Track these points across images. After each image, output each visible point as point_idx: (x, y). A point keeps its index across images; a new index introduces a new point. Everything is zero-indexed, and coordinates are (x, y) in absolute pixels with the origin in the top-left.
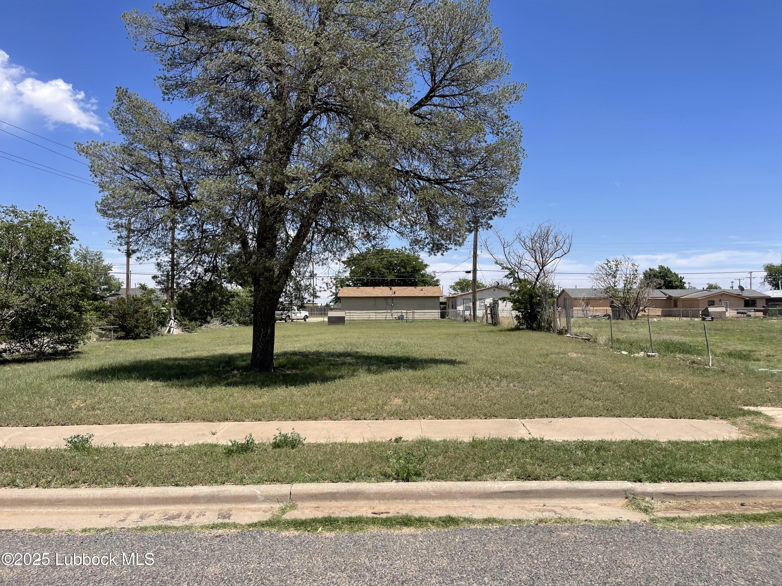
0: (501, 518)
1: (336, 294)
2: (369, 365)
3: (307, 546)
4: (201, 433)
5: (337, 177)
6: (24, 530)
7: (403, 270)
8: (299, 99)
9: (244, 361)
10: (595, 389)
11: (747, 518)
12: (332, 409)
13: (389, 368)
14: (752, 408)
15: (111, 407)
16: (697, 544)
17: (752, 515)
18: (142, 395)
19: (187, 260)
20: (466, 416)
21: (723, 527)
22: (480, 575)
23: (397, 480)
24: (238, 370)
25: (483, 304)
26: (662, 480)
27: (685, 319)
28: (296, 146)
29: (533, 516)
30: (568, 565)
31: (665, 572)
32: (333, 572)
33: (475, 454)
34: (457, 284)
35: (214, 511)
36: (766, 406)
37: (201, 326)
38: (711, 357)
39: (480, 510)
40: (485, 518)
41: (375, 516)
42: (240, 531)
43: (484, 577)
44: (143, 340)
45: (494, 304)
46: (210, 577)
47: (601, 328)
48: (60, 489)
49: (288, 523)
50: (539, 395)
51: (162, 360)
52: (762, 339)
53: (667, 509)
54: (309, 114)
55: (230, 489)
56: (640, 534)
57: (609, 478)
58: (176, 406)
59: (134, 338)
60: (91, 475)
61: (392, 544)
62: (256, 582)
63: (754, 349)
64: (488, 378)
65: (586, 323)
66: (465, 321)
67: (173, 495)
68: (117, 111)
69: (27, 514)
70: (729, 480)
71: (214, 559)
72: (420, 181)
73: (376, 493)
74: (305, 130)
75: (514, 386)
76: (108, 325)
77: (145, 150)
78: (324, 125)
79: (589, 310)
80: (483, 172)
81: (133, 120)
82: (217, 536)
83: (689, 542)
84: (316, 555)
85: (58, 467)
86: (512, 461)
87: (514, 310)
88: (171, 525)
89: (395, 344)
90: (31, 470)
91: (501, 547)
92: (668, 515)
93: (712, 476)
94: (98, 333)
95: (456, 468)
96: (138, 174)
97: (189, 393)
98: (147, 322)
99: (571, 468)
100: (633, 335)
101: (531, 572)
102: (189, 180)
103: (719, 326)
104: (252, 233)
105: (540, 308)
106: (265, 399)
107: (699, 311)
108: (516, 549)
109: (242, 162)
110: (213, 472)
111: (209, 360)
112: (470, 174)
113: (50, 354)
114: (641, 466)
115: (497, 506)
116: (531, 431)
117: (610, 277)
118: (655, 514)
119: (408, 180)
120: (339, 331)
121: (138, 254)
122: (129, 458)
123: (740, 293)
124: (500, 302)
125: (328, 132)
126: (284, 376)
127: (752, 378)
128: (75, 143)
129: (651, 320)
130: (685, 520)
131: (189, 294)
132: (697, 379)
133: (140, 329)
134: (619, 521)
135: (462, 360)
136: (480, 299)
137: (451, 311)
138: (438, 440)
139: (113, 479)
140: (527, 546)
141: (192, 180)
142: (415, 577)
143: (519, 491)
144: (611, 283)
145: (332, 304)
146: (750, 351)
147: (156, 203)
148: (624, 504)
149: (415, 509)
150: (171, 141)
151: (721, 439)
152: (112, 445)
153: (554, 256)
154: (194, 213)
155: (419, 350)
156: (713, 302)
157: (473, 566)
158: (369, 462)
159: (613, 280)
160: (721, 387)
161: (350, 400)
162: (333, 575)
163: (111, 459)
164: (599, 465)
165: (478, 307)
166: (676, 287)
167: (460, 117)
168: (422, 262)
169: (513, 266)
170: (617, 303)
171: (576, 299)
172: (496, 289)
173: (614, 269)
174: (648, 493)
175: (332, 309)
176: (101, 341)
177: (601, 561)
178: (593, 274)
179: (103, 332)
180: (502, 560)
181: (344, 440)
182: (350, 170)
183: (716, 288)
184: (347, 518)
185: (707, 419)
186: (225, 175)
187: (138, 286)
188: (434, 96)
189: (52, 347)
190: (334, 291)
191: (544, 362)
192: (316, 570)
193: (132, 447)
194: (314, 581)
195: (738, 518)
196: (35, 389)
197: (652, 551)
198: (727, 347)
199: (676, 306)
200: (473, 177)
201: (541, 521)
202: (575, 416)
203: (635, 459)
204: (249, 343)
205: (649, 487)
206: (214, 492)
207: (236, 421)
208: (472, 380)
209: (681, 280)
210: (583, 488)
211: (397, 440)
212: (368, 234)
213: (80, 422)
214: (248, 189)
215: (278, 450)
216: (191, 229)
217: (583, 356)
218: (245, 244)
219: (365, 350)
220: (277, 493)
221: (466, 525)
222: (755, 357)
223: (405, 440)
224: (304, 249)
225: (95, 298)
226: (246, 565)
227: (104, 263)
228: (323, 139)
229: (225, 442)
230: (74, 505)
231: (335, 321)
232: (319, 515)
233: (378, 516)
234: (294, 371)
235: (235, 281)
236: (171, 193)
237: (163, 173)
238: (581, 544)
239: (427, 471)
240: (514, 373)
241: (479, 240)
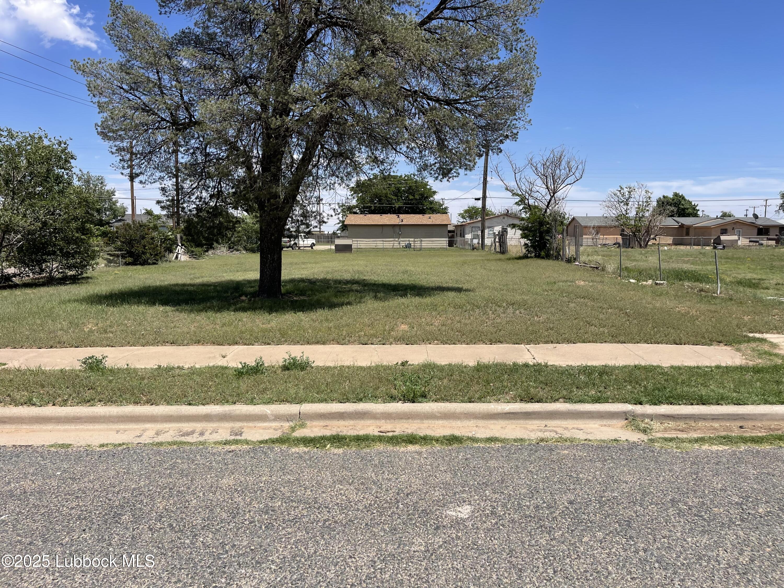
0: (503, 437)
1: (343, 222)
2: (376, 293)
3: (316, 461)
4: (212, 355)
5: (343, 97)
6: (43, 446)
7: (411, 197)
8: (301, 12)
9: (252, 287)
10: (601, 316)
11: (745, 440)
12: (340, 334)
13: (396, 295)
14: (757, 335)
15: (122, 330)
16: (693, 463)
17: (750, 437)
18: (152, 319)
19: (192, 185)
20: (471, 341)
21: (721, 448)
22: (482, 489)
23: (404, 401)
24: (246, 296)
25: (492, 232)
26: (662, 403)
27: (696, 247)
28: (300, 63)
29: (534, 436)
30: (567, 480)
31: (661, 488)
32: (342, 485)
33: (479, 377)
34: (466, 211)
35: (226, 428)
36: (772, 333)
37: (207, 251)
38: (719, 285)
39: (483, 430)
40: (488, 437)
41: (381, 434)
42: (251, 447)
43: (485, 490)
44: (151, 266)
45: (502, 232)
46: (224, 488)
47: (611, 256)
48: (77, 407)
49: (298, 440)
50: (545, 321)
51: (170, 285)
52: (772, 268)
53: (665, 430)
54: (313, 29)
55: (241, 408)
56: (637, 453)
57: (610, 401)
58: (186, 330)
59: (143, 264)
60: (107, 394)
61: (397, 459)
62: (268, 493)
63: (764, 277)
64: (494, 305)
65: (595, 251)
66: (473, 249)
67: (186, 413)
68: (113, 27)
69: (45, 431)
70: (729, 403)
71: (227, 472)
72: (429, 101)
73: (382, 413)
74: (309, 46)
75: (520, 313)
76: (115, 251)
77: (143, 68)
78: (328, 40)
79: (599, 239)
80: (495, 92)
81: (130, 35)
82: (230, 452)
83: (686, 461)
84: (324, 469)
85: (73, 387)
86: (516, 384)
87: (522, 238)
88: (185, 441)
89: (403, 272)
90: (47, 389)
91: (503, 463)
92: (666, 436)
93: (712, 399)
94: (106, 259)
95: (460, 390)
96: (137, 93)
97: (198, 318)
98: (154, 248)
99: (573, 392)
100: (642, 264)
101: (531, 486)
102: (190, 100)
103: (730, 254)
104: (256, 157)
105: (548, 236)
106: (273, 324)
107: (711, 239)
108: (517, 466)
109: (244, 80)
110: (225, 393)
111: (217, 286)
112: (481, 94)
113: (59, 279)
114: (642, 390)
115: (500, 426)
116: (535, 356)
117: (622, 204)
118: (654, 434)
119: (416, 100)
120: (346, 259)
121: (141, 178)
122: (143, 379)
123: (754, 222)
124: (509, 229)
125: (333, 48)
126: (292, 302)
127: (760, 306)
128: (72, 61)
129: (661, 248)
130: (683, 441)
131: (195, 219)
132: (703, 307)
133: (148, 255)
134: (617, 441)
135: (469, 287)
136: (489, 227)
137: (459, 239)
138: (443, 364)
139: (128, 397)
140: (528, 463)
141: (194, 100)
142: (419, 490)
143: (521, 413)
144: (623, 210)
145: (339, 232)
146: (759, 279)
147: (157, 125)
148: (623, 426)
149: (420, 428)
150: (169, 58)
151: (723, 364)
152: (126, 366)
153: (566, 183)
154: (196, 136)
155: (426, 278)
156: (726, 230)
157: (475, 481)
158: (376, 385)
159: (625, 207)
160: (727, 315)
161: (357, 325)
162: (341, 487)
163: (125, 379)
164: (602, 389)
165: (486, 236)
166: (688, 215)
167: (472, 31)
168: (431, 189)
169: (524, 193)
170: (628, 232)
171: (586, 227)
172: (506, 217)
173: (627, 196)
174: (648, 415)
175: (338, 237)
176: (109, 266)
177: (598, 477)
178: (605, 201)
179: (111, 258)
180: (503, 475)
181: (352, 363)
182: (357, 89)
183: (730, 216)
184: (354, 436)
185: (711, 345)
186: (227, 95)
187: (143, 211)
188: (445, 8)
189: (62, 273)
190: (341, 219)
191: (551, 290)
192: (324, 483)
193: (145, 369)
194: (323, 492)
195: (736, 440)
196: (47, 312)
197: (649, 468)
198: (737, 275)
199: (688, 234)
200: (484, 98)
201: (542, 440)
202: (580, 342)
203: (637, 383)
204: (256, 270)
205: (649, 409)
206: (225, 411)
207: (245, 344)
208: (478, 307)
209: (694, 208)
210: (585, 410)
211: (403, 364)
212: (376, 158)
213: (93, 344)
214: (251, 110)
215: (287, 372)
216: (194, 153)
217: (591, 284)
218: (249, 168)
219: (372, 277)
220: (286, 413)
221: (469, 443)
222: (764, 286)
223: (411, 363)
224: (310, 174)
225: (101, 223)
226: (258, 478)
227: (107, 188)
228: (327, 56)
229: (235, 364)
230: (91, 423)
231: (342, 249)
232: (328, 433)
233: (384, 434)
234: (302, 298)
235: (241, 206)
236: (171, 113)
237: (162, 93)
238: (580, 461)
239: (432, 393)
240: (521, 300)
241: (489, 165)
